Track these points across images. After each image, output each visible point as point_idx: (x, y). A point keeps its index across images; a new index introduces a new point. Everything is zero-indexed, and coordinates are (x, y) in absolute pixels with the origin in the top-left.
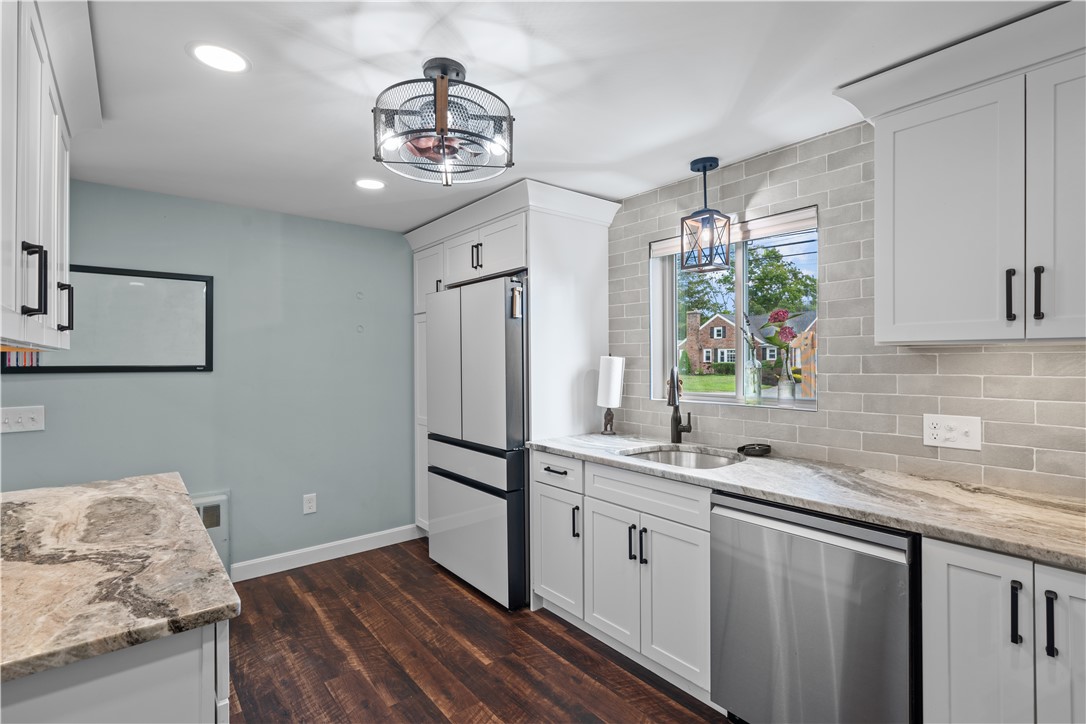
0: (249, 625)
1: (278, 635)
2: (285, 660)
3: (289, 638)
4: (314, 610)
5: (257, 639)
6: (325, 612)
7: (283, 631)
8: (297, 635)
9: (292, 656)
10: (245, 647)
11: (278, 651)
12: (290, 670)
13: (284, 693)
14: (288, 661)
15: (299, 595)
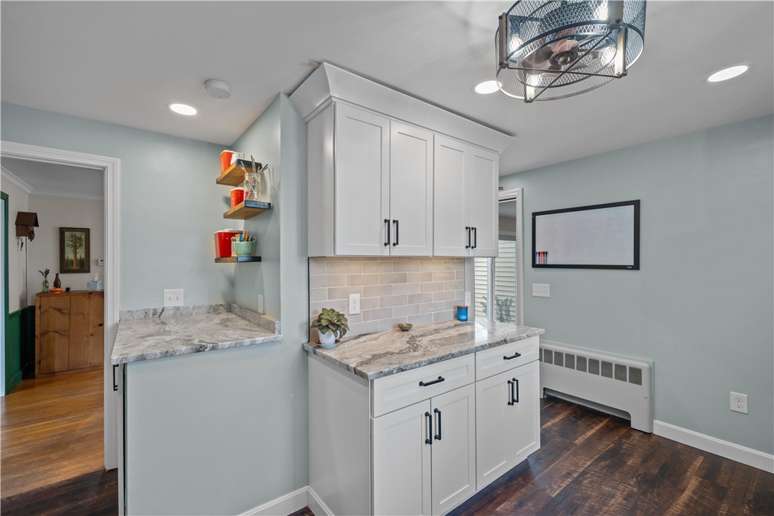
0: (625, 463)
1: (632, 483)
2: (612, 498)
3: (635, 490)
4: (683, 491)
5: (616, 474)
6: (691, 499)
7: (638, 484)
8: (644, 493)
9: (620, 500)
10: (604, 471)
11: (617, 489)
12: (606, 505)
13: (583, 511)
14: (613, 500)
15: (688, 474)
